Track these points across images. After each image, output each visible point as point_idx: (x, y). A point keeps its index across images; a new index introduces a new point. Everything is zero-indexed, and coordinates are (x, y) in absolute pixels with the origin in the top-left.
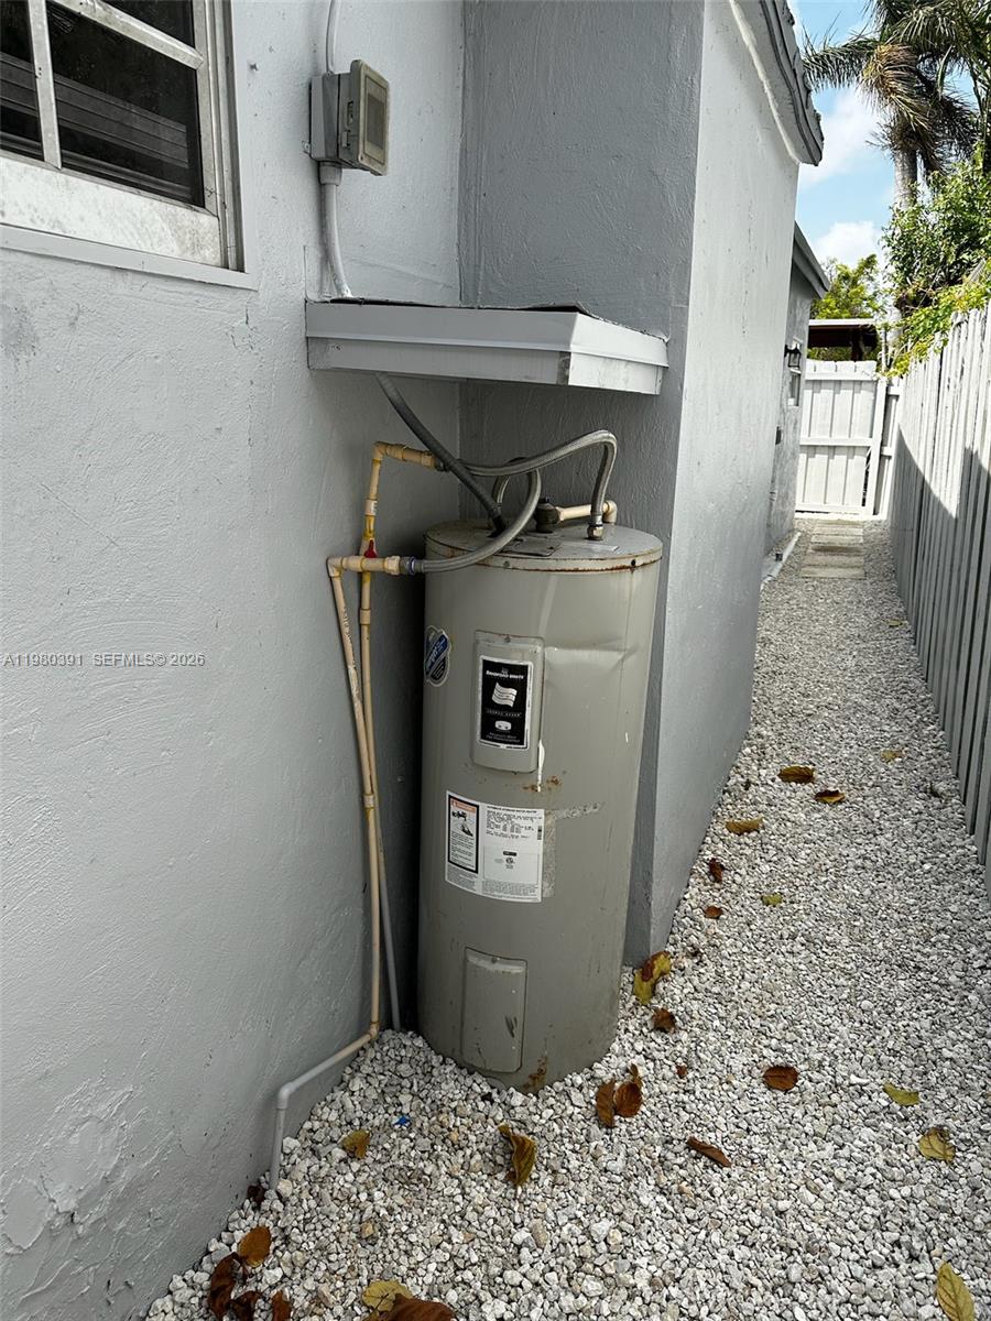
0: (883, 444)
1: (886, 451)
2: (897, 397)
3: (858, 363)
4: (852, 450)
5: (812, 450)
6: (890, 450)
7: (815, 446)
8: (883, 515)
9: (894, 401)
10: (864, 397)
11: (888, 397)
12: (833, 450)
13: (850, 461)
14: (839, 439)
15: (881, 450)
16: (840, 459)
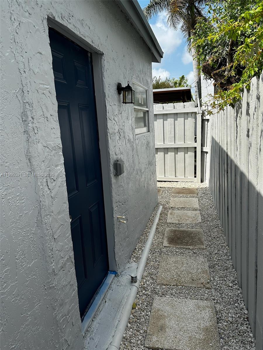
0: (202, 145)
1: (205, 149)
2: (208, 120)
3: (185, 103)
4: (186, 150)
5: (166, 150)
6: (207, 148)
7: (168, 148)
8: (206, 184)
9: (206, 122)
10: (190, 121)
11: (203, 121)
12: (176, 150)
13: (186, 155)
14: (180, 144)
15: (202, 149)
16: (181, 154)
